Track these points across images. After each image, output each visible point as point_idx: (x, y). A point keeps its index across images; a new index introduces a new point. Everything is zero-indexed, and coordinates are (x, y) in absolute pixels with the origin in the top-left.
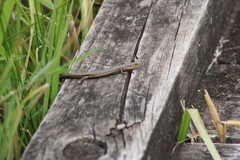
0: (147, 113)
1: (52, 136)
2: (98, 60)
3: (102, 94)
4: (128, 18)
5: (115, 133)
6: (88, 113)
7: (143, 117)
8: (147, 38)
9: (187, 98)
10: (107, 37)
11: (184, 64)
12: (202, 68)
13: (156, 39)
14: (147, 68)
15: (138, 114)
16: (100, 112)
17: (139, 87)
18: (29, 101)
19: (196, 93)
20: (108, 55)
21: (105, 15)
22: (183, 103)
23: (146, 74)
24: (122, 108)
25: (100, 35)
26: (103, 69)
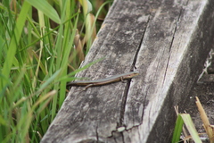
0: (144, 118)
1: (60, 137)
2: (100, 70)
3: (105, 100)
4: (127, 33)
5: (116, 135)
6: (92, 117)
7: (141, 120)
8: (144, 50)
9: (180, 104)
10: (109, 49)
11: (178, 73)
12: (193, 77)
13: (152, 51)
14: (144, 77)
15: (137, 118)
16: (103, 116)
17: (137, 94)
18: (39, 106)
19: (188, 100)
20: (109, 65)
21: (107, 30)
22: (176, 108)
23: (144, 83)
24: (122, 112)
25: (103, 47)
26: (105, 77)
